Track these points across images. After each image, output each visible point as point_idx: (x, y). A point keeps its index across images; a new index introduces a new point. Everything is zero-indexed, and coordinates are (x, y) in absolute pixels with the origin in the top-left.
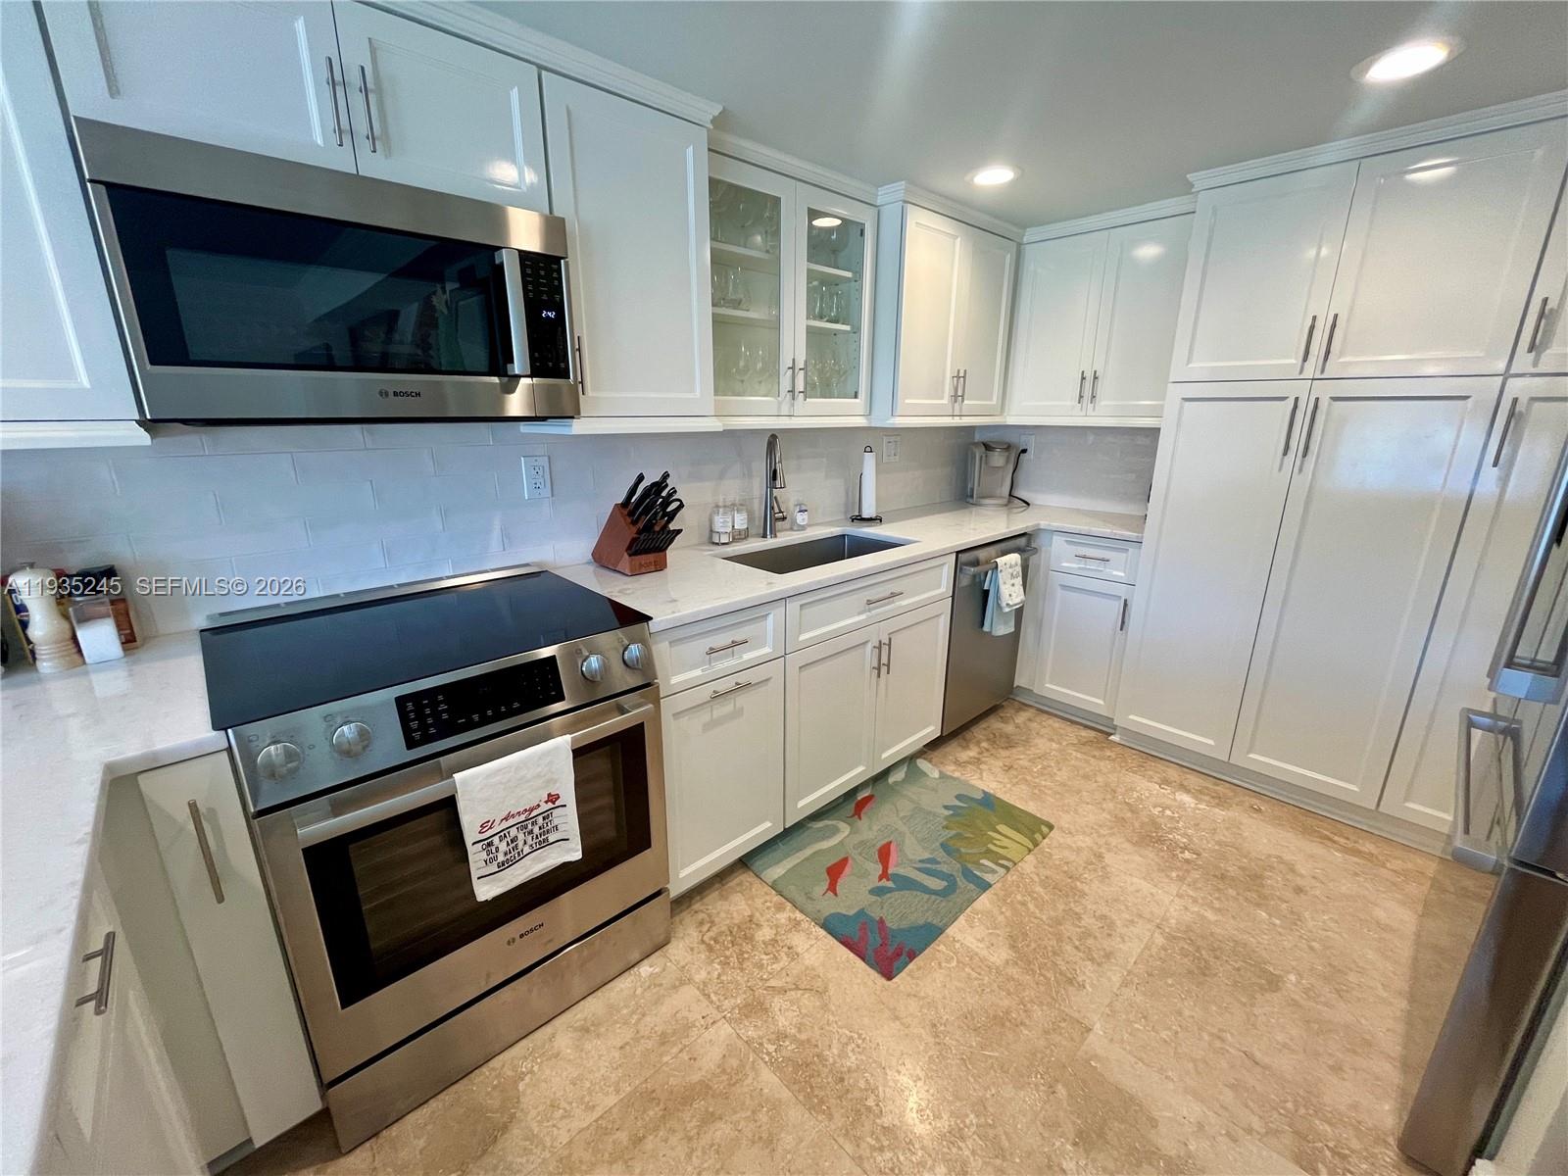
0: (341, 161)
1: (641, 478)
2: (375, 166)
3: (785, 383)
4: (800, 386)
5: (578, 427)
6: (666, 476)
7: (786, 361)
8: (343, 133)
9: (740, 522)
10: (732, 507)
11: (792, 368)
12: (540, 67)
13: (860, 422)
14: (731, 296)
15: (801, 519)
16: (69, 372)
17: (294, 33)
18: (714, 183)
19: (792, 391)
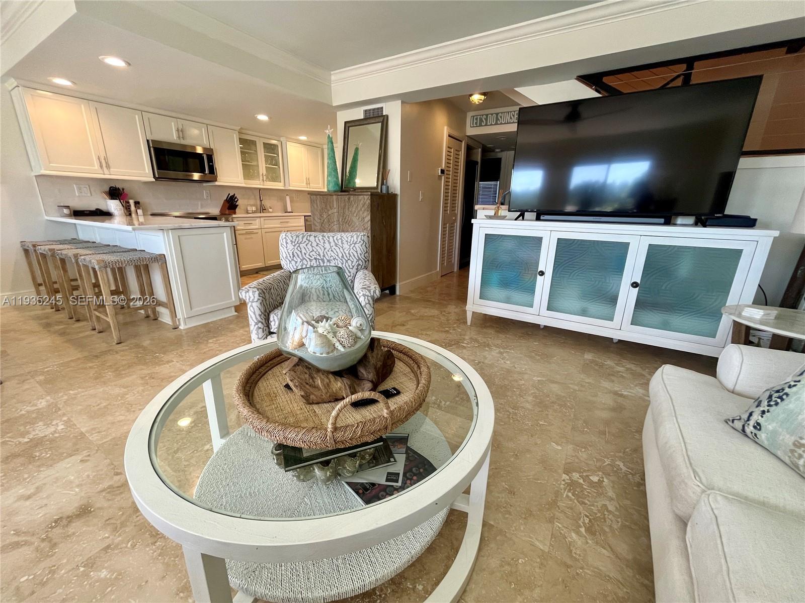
0: (178, 142)
1: (229, 194)
2: (183, 142)
3: (261, 178)
4: (265, 179)
5: (217, 183)
6: (234, 194)
7: (261, 174)
8: (179, 137)
9: (254, 209)
10: (252, 205)
11: (263, 175)
12: (207, 125)
13: (283, 188)
14: (247, 160)
15: (270, 210)
16: (144, 170)
17: (172, 125)
18: (240, 138)
19: (263, 180)
